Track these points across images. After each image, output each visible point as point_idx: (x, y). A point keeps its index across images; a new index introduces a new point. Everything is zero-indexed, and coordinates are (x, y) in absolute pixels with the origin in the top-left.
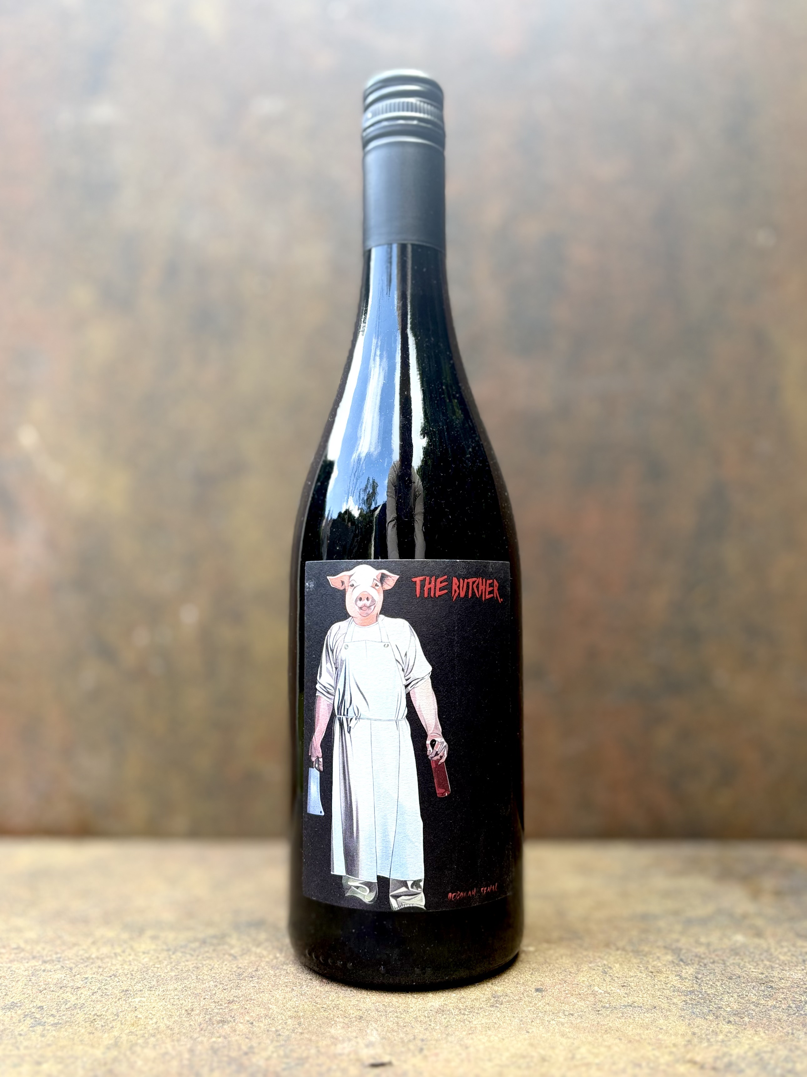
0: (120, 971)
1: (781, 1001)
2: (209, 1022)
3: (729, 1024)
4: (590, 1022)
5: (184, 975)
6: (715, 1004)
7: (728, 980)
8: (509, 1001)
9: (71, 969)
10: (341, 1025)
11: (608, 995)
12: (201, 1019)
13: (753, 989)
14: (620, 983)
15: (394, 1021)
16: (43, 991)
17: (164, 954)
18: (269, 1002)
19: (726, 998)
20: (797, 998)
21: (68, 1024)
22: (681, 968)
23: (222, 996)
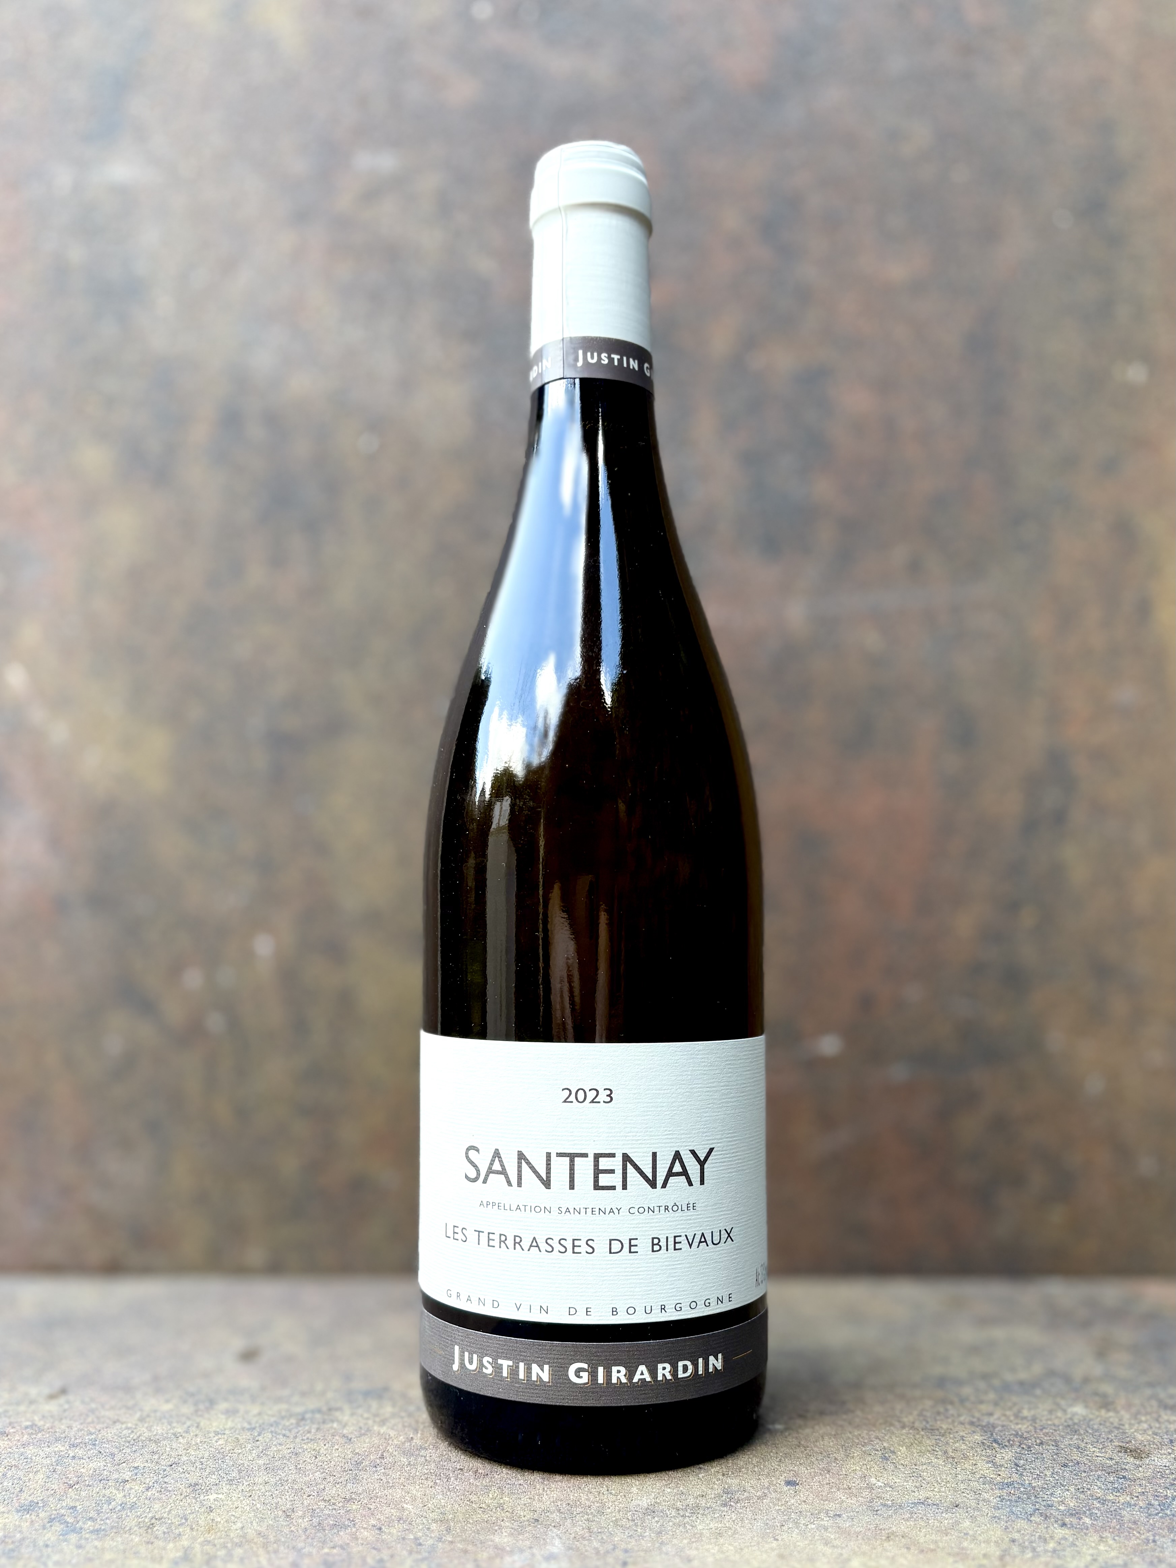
0: (184, 1458)
2: (318, 1527)
3: (1063, 1528)
4: (865, 1525)
5: (276, 1464)
6: (1044, 1501)
7: (1062, 1468)
8: (748, 1498)
9: (113, 1455)
10: (508, 1530)
11: (891, 1489)
12: (306, 1524)
13: (1098, 1480)
14: (906, 1472)
15: (584, 1525)
16: (74, 1485)
17: (247, 1435)
18: (403, 1500)
19: (1059, 1492)
20: (1162, 1493)
21: (115, 1531)
22: (994, 1452)
23: (334, 1492)
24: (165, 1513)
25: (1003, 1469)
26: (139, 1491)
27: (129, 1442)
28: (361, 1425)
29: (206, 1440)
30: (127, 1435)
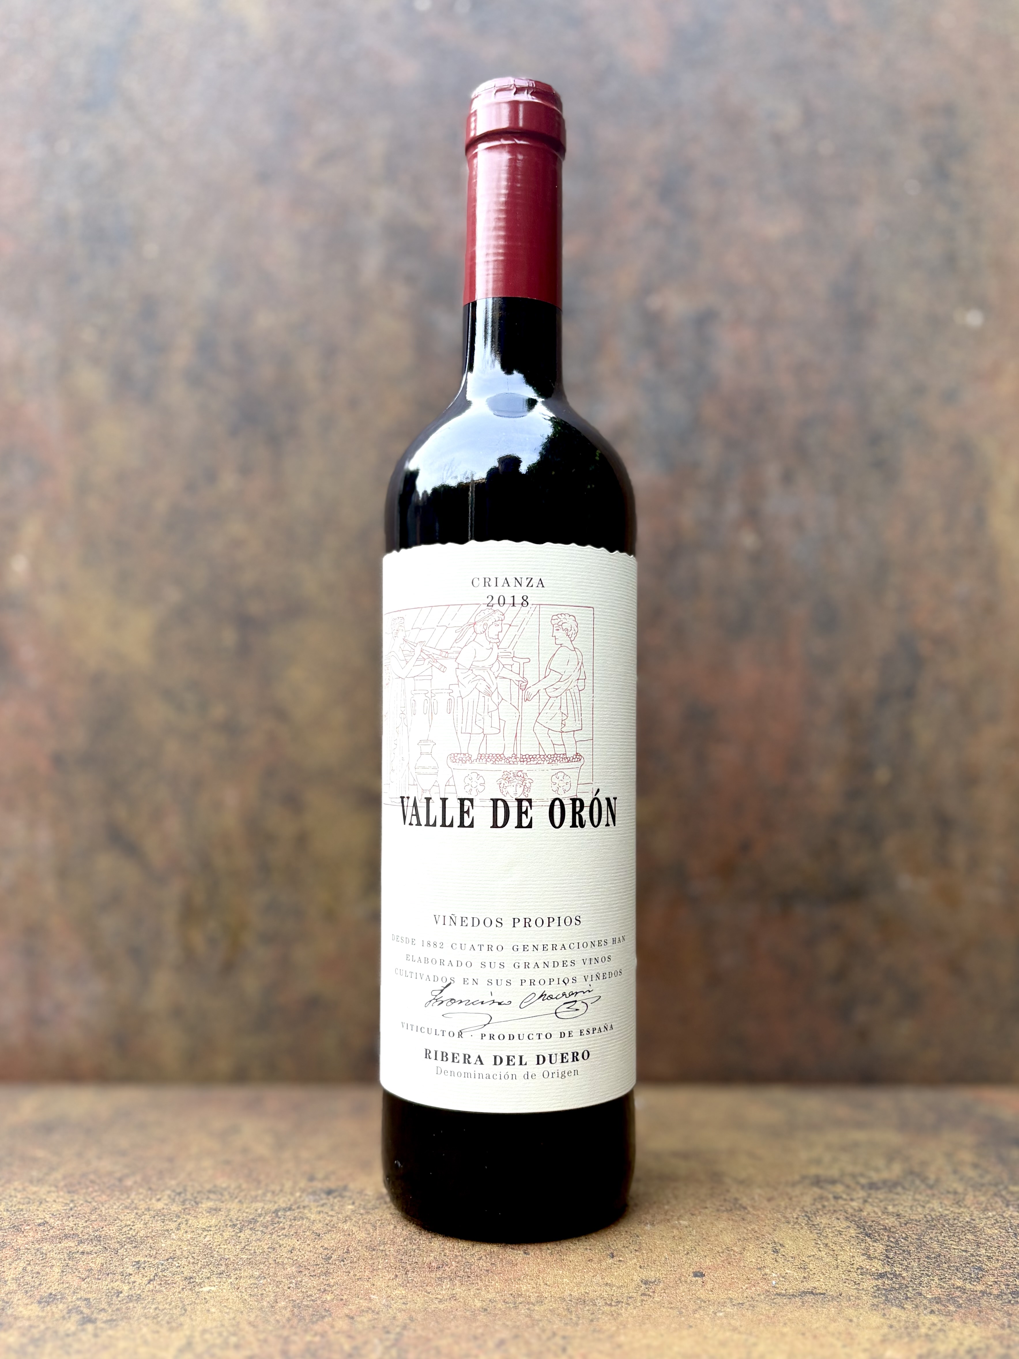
0: (178, 1253)
1: (992, 1286)
3: (932, 1315)
5: (258, 1258)
6: (914, 1290)
7: (926, 1260)
9: (116, 1250)
11: (783, 1280)
13: (958, 1270)
14: (795, 1264)
16: (86, 1279)
17: (230, 1231)
22: (867, 1245)
25: (877, 1260)
26: (143, 1284)
27: (129, 1238)
28: (327, 1221)
29: (195, 1236)
30: (127, 1232)
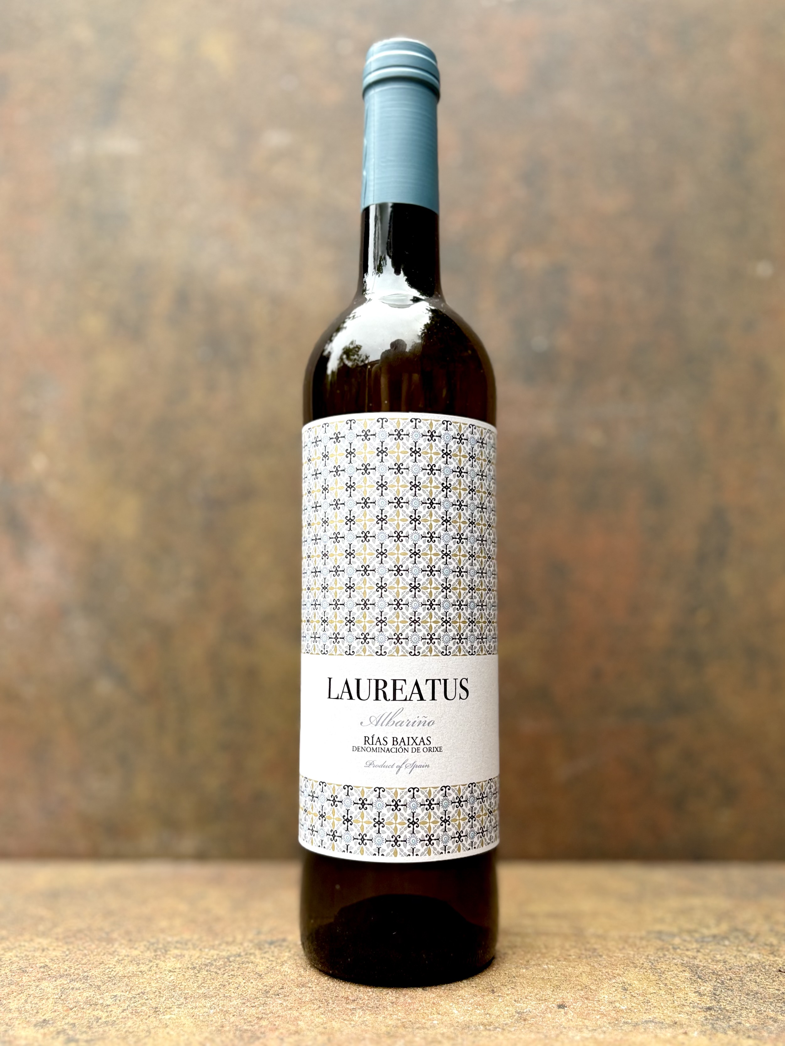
0: (148, 989)
3: (749, 1039)
4: (613, 1037)
12: (232, 1035)
17: (190, 972)
18: (297, 1019)
19: (745, 1013)
22: (699, 985)
23: (250, 1013)
24: (135, 1028)
25: (706, 997)
26: (118, 1013)
27: (110, 978)
28: (268, 965)
29: (162, 976)
30: (109, 973)
